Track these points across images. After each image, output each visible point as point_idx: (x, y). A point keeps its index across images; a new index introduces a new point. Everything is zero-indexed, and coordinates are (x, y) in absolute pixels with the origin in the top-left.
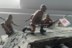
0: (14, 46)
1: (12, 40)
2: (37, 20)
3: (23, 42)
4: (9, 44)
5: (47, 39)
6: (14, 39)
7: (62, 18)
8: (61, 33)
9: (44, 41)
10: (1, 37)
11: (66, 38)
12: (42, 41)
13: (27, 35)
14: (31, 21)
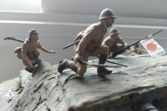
0: (38, 104)
1: (36, 89)
2: (91, 47)
3: (58, 100)
4: (30, 96)
5: (114, 95)
6: (40, 87)
7: (147, 38)
8: (143, 72)
9: (106, 100)
10: (20, 73)
11: (158, 89)
12: (101, 102)
13: (67, 81)
14: (77, 50)
